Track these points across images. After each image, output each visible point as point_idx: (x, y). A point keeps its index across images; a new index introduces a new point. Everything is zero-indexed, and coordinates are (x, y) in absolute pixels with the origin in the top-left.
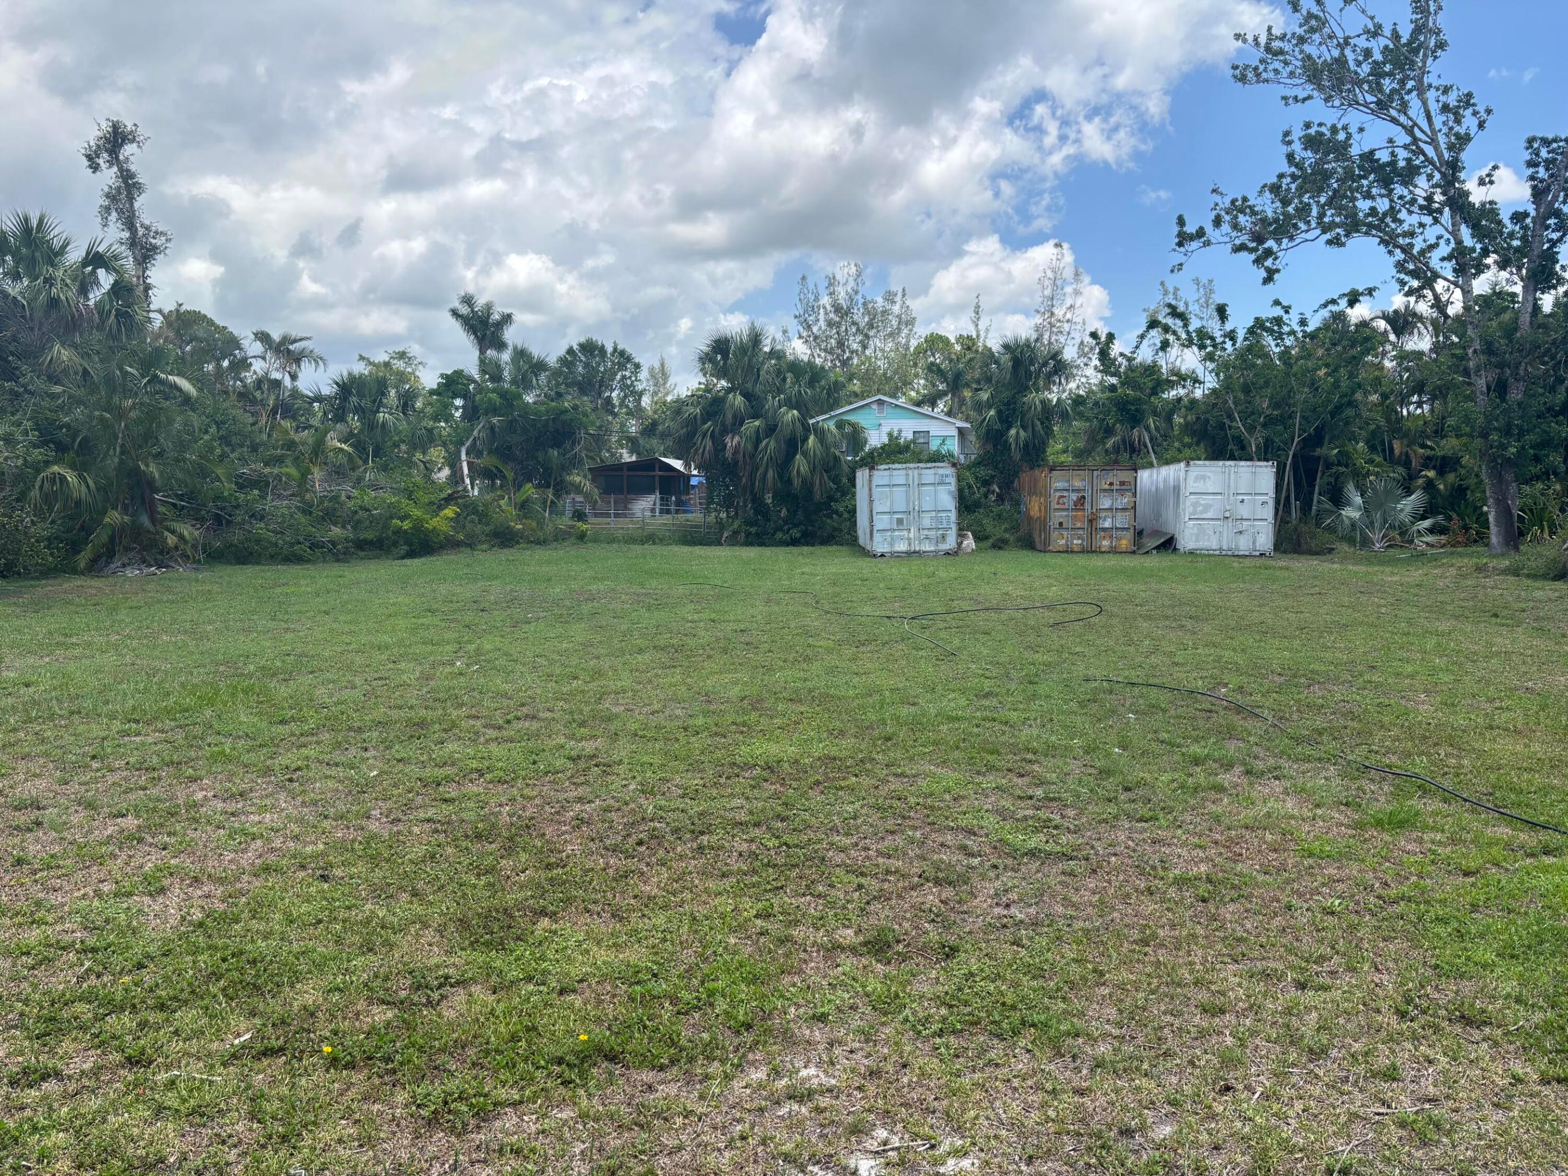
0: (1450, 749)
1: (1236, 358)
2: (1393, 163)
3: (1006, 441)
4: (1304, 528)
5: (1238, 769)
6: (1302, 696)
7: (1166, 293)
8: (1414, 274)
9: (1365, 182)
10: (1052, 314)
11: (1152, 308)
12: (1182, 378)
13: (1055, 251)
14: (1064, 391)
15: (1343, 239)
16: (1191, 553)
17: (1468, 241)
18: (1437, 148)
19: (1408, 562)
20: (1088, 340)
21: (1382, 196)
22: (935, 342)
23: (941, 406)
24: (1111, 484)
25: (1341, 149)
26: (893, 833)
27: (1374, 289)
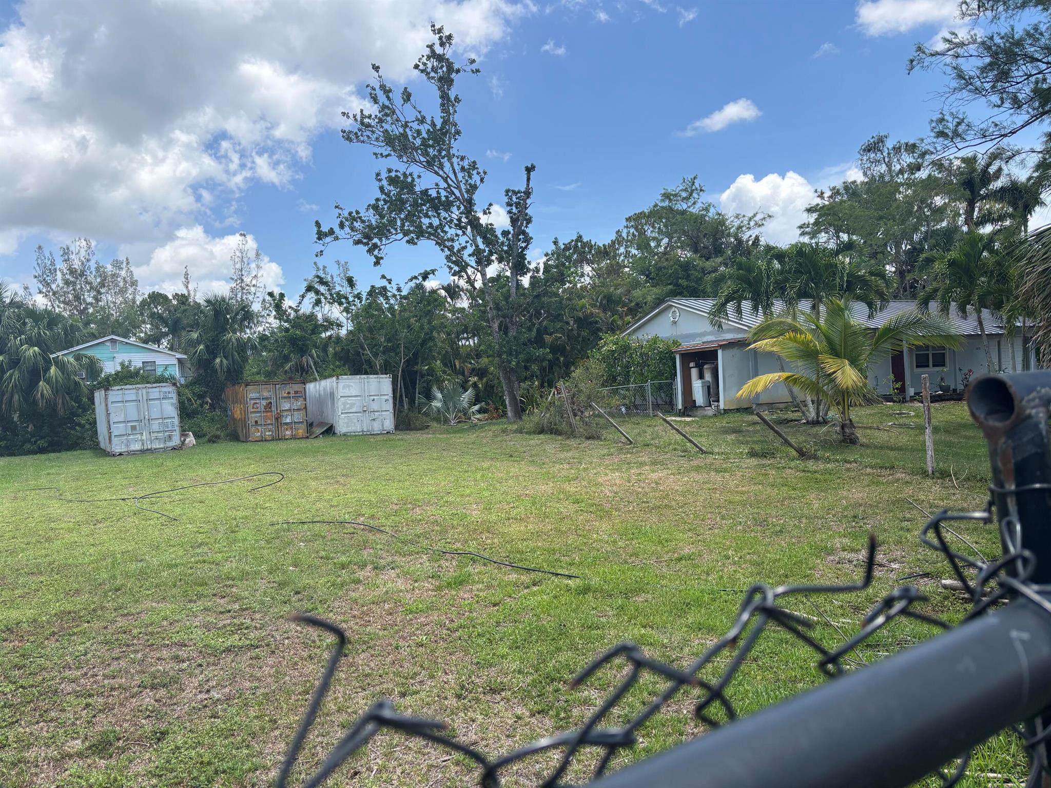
0: (488, 534)
1: (362, 311)
2: (439, 198)
3: (213, 367)
4: (412, 415)
5: (369, 567)
6: (409, 516)
7: (318, 269)
8: (456, 263)
9: (424, 208)
10: (242, 280)
11: (310, 279)
12: (330, 324)
13: (241, 238)
14: (255, 333)
15: (416, 241)
16: (344, 435)
17: (482, 246)
18: (460, 191)
19: (468, 430)
20: (268, 298)
21: (435, 217)
22: (156, 298)
23: (165, 344)
24: (289, 393)
25: (410, 187)
26: (117, 659)
27: (435, 270)
